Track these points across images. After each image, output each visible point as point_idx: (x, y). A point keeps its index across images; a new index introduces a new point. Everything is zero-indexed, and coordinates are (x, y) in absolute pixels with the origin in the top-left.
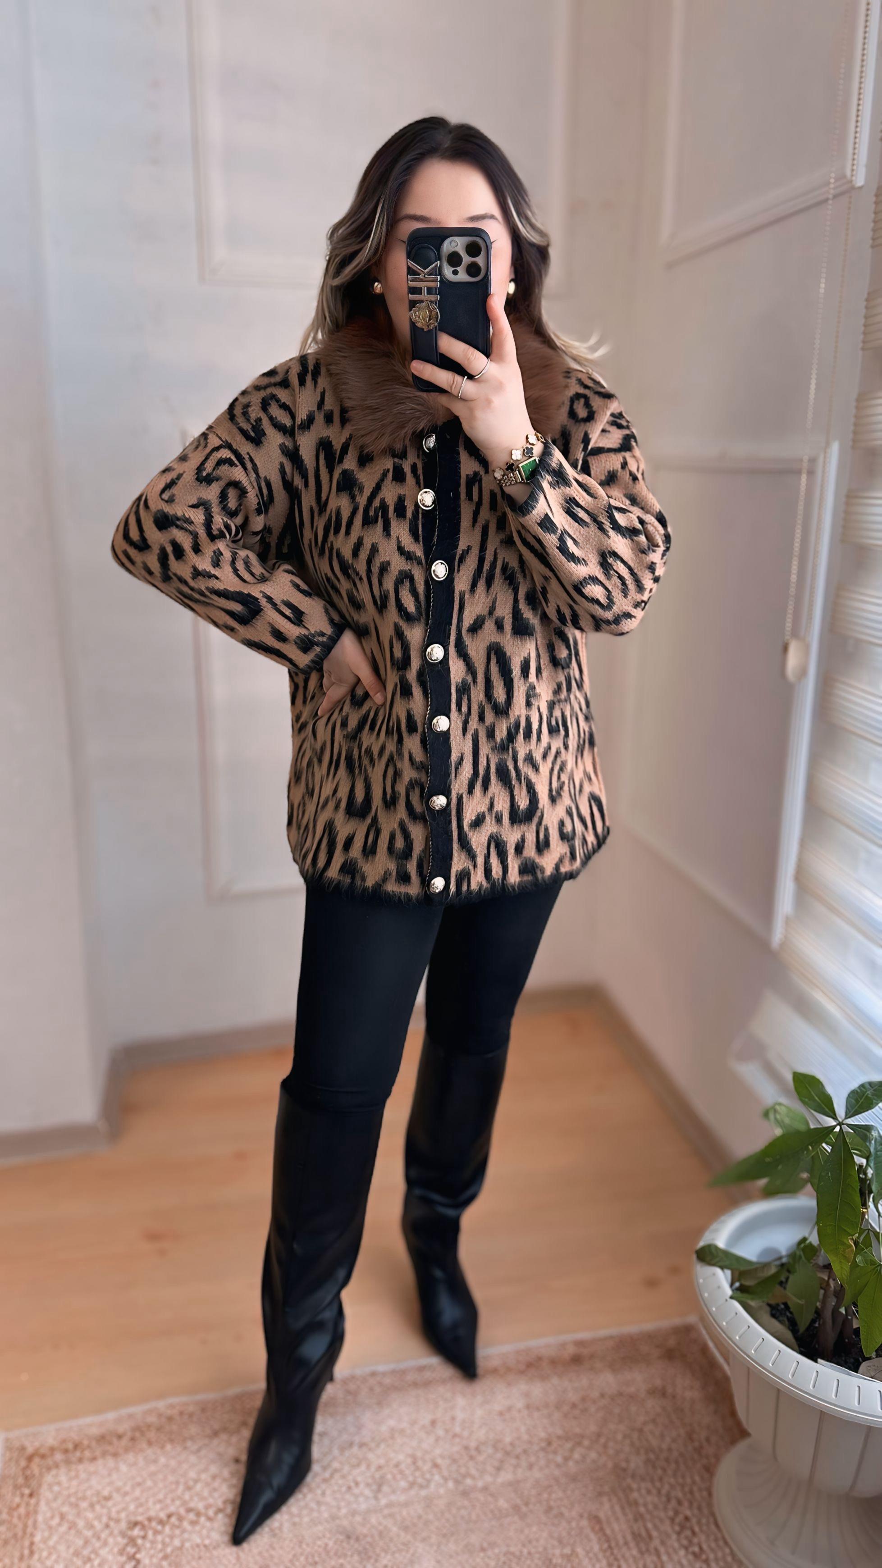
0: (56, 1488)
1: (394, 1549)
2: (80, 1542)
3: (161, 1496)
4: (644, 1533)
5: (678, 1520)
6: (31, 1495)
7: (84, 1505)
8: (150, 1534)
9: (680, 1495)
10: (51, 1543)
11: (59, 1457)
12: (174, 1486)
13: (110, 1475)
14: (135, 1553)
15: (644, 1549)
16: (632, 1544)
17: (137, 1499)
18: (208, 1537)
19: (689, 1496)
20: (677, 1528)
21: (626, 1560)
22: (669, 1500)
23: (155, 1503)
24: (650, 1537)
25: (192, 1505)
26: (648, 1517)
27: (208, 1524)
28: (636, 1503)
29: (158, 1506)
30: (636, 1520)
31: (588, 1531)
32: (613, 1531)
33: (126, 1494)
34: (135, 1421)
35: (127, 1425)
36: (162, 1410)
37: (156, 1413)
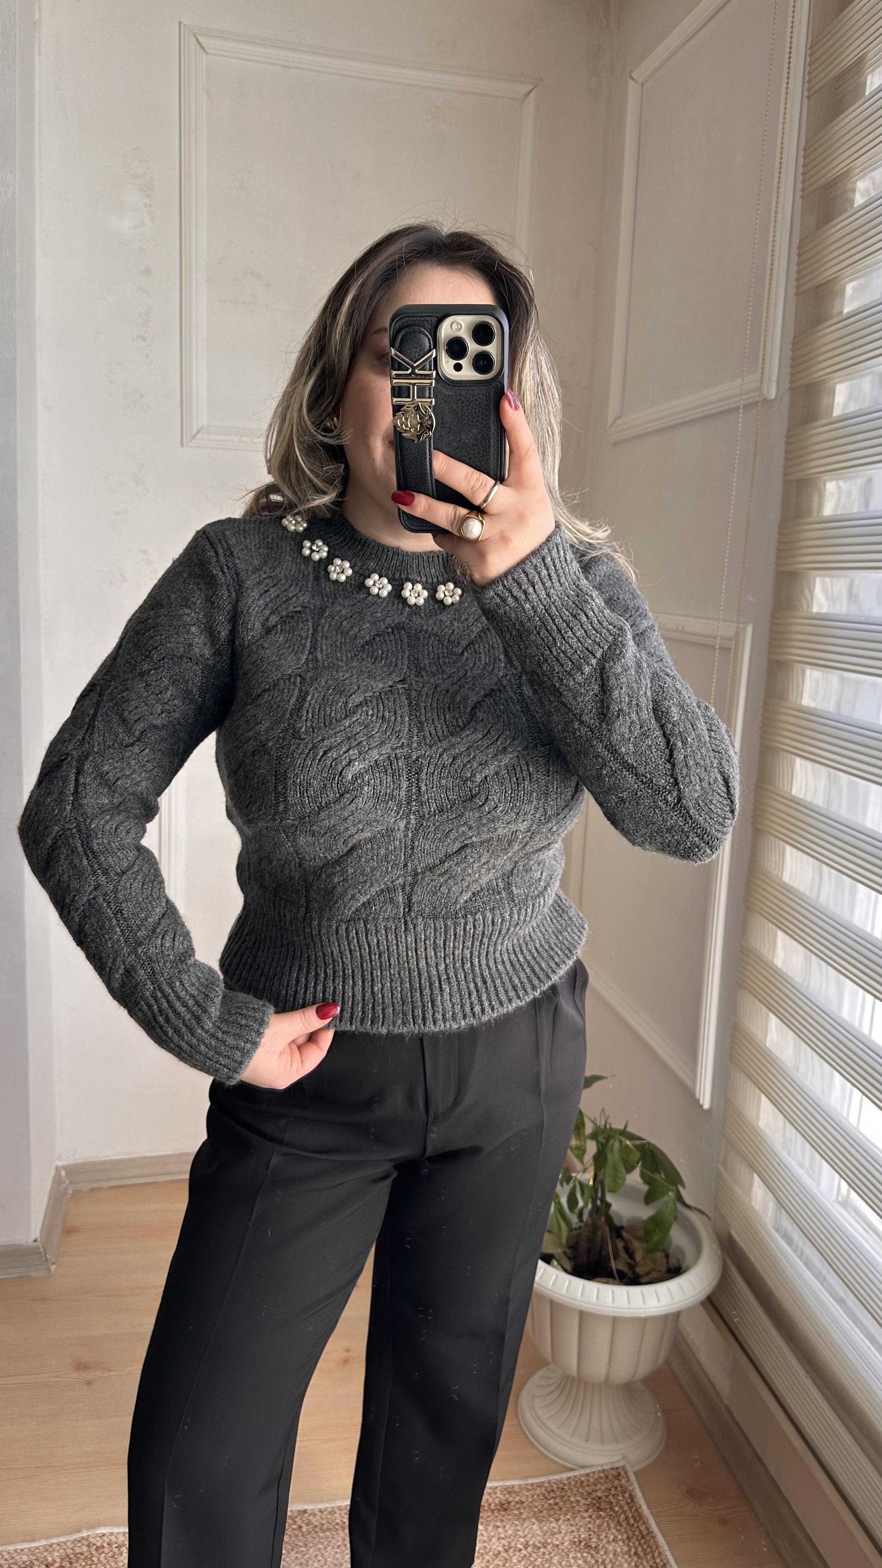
34: (65, 1550)
35: (56, 1554)
36: (92, 1540)
37: (86, 1543)
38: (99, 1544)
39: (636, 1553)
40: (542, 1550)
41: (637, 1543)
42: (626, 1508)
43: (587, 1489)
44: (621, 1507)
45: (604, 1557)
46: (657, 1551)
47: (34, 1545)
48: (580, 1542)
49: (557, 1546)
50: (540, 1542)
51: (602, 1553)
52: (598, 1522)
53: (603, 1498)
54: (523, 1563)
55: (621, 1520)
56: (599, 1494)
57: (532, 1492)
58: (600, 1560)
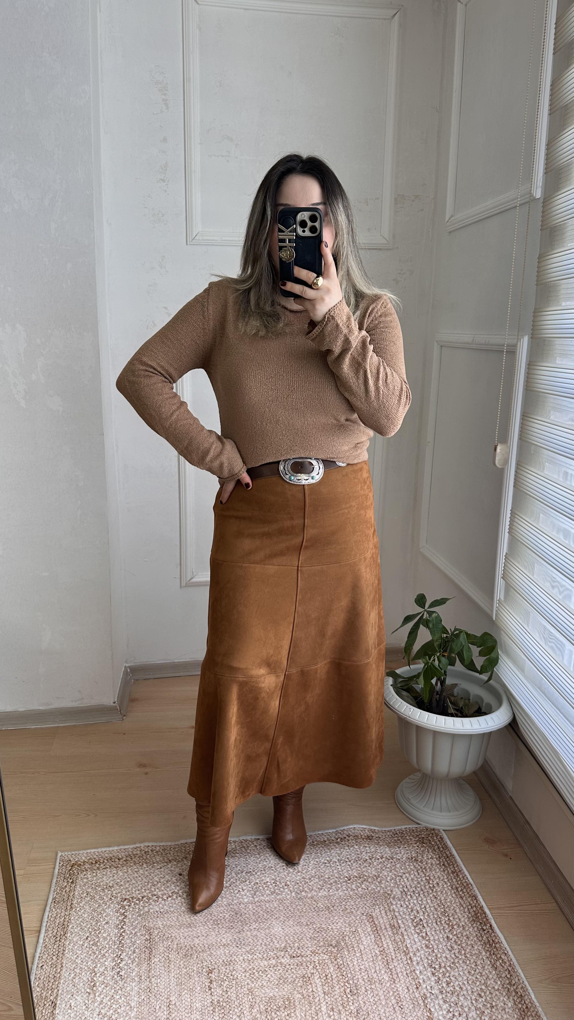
0: (85, 880)
1: (261, 921)
2: (97, 906)
3: (139, 888)
4: (396, 925)
5: (415, 921)
6: (72, 882)
7: (100, 889)
8: (133, 904)
9: (418, 909)
10: (81, 905)
11: (87, 866)
12: (146, 884)
13: (114, 876)
14: (124, 912)
15: (395, 932)
16: (389, 929)
17: (127, 888)
18: (162, 908)
19: (423, 910)
20: (415, 924)
21: (384, 936)
22: (412, 911)
23: (135, 891)
24: (400, 927)
25: (155, 893)
26: (399, 917)
27: (162, 902)
28: (394, 910)
29: (138, 892)
30: (393, 918)
31: (366, 921)
32: (379, 923)
33: (121, 885)
34: (128, 852)
35: (123, 854)
36: (142, 848)
37: (139, 849)
38: (146, 850)
39: (443, 865)
40: (391, 860)
41: (444, 860)
42: (438, 843)
43: (416, 833)
44: (435, 842)
45: (426, 866)
46: (456, 864)
47: (111, 849)
48: (412, 858)
49: (399, 859)
50: (389, 856)
51: (424, 864)
52: (422, 849)
53: (425, 838)
54: (380, 866)
55: (435, 849)
56: (423, 836)
57: (385, 834)
58: (423, 867)
